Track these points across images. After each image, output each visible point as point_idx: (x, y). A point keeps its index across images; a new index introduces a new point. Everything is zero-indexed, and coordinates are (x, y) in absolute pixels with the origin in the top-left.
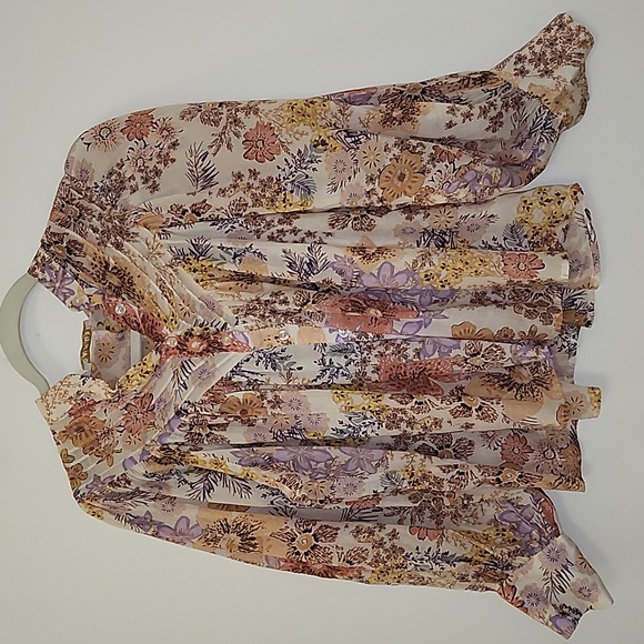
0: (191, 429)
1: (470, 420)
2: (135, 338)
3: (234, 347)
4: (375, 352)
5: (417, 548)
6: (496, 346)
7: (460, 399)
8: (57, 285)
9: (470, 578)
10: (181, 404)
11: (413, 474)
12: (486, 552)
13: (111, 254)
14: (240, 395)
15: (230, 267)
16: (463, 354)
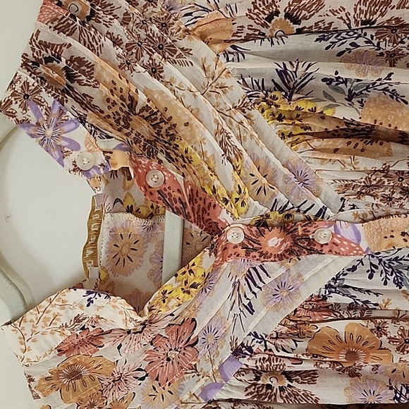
0: (258, 379)
2: (172, 224)
3: (333, 248)
8: (49, 132)
10: (242, 337)
13: (142, 84)
14: (340, 327)
15: (346, 112)
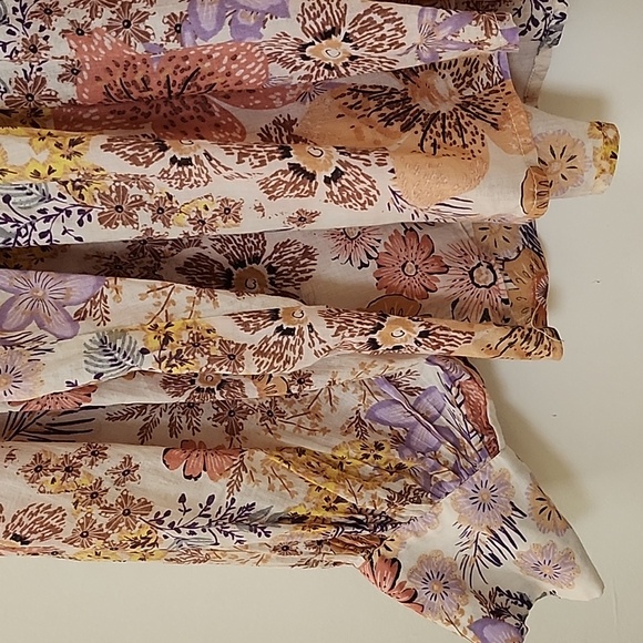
1: (309, 204)
4: (61, 23)
5: (183, 499)
6: (382, 12)
7: (286, 153)
9: (301, 547)
11: (168, 338)
12: (339, 500)
16: (295, 31)
